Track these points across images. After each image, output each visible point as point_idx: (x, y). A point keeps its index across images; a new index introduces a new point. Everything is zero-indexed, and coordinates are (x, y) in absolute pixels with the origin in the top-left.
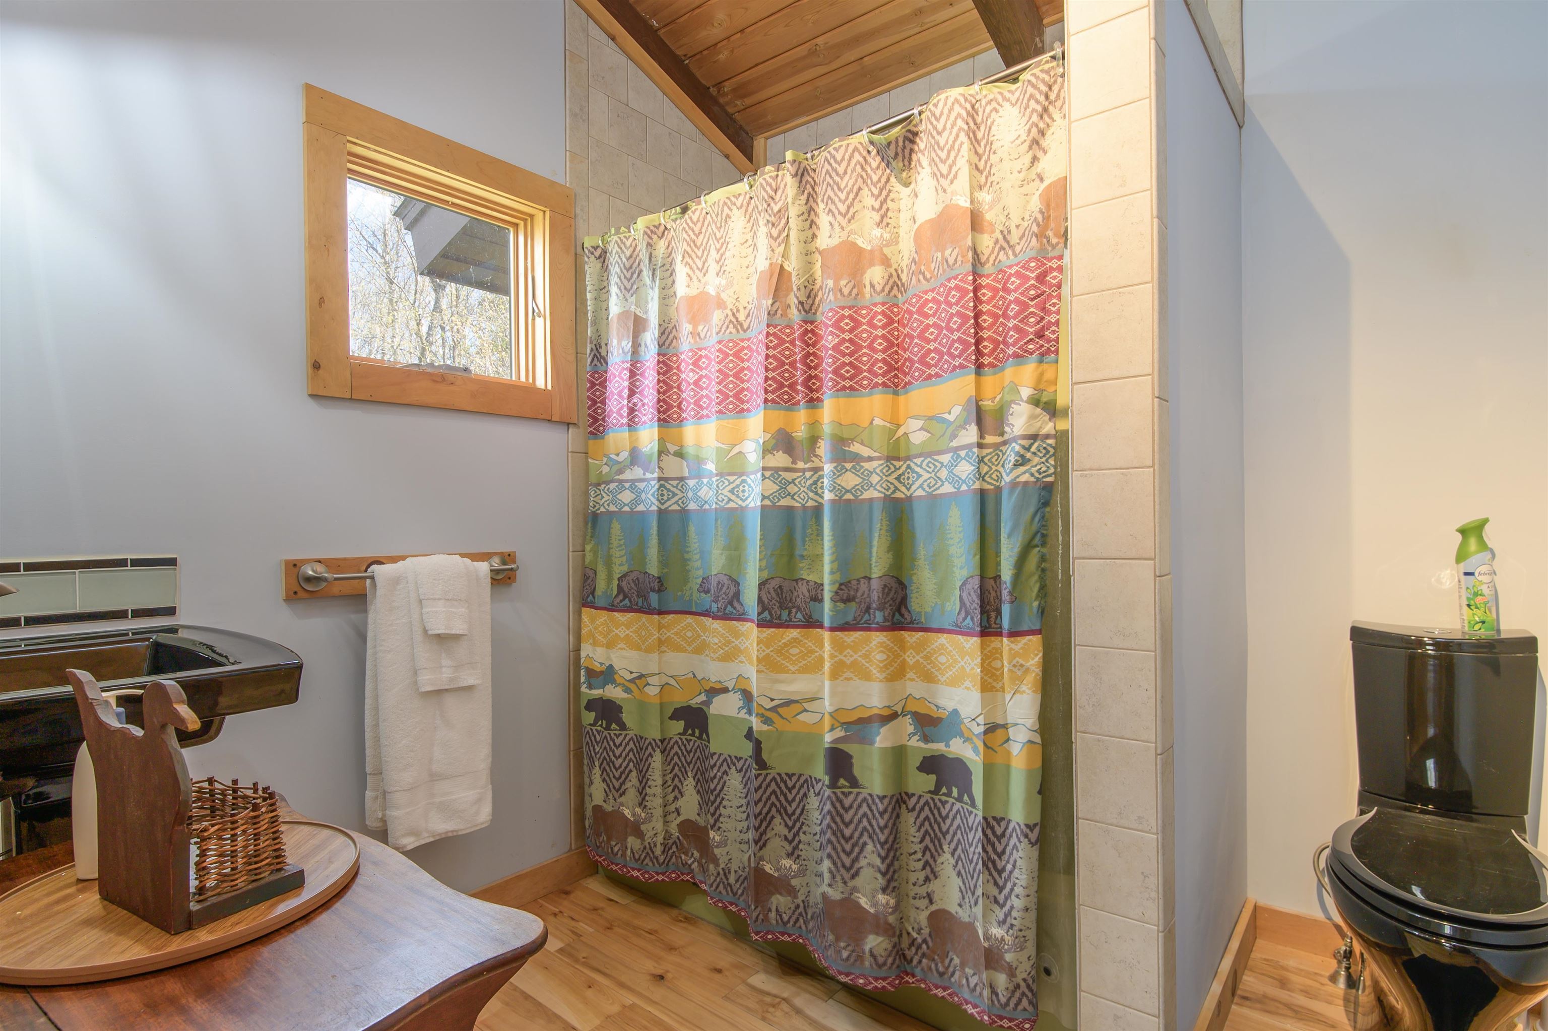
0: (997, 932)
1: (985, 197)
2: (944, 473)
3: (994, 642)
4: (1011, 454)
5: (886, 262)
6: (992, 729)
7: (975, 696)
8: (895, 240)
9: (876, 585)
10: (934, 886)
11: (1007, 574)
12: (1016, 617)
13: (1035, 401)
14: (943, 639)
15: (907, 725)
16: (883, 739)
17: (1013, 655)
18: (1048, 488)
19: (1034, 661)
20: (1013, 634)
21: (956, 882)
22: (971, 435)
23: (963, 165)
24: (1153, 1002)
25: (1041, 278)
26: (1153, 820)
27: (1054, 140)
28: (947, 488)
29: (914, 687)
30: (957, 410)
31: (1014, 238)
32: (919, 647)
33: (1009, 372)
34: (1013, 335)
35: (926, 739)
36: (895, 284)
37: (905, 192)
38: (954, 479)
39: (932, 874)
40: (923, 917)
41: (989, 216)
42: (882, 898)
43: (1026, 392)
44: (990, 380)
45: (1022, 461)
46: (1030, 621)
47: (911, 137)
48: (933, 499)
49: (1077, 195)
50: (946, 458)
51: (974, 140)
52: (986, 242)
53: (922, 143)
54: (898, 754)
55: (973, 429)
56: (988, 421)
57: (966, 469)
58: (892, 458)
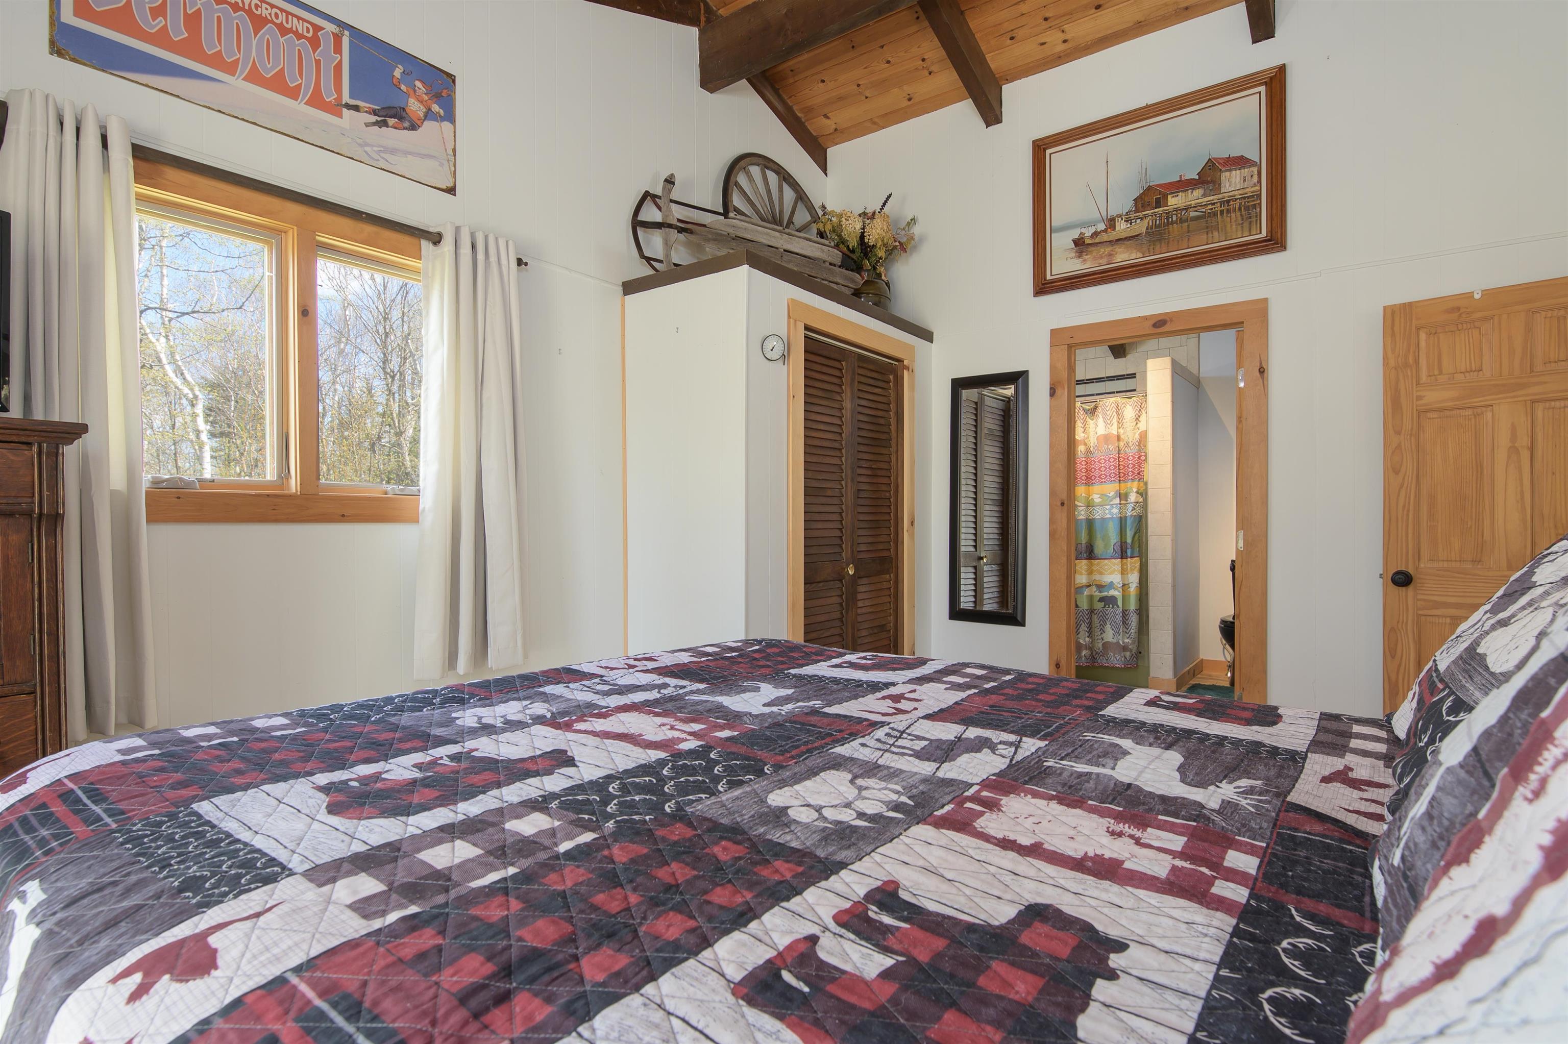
0: (1127, 641)
1: (1121, 431)
2: (1107, 512)
3: (1125, 561)
4: (1130, 507)
5: (1085, 444)
6: (1124, 585)
7: (1119, 576)
8: (1088, 437)
9: (1084, 546)
10: (1104, 635)
11: (1129, 540)
12: (1132, 552)
13: (1137, 492)
14: (1106, 561)
15: (1094, 588)
16: (1086, 592)
17: (1131, 563)
18: (1141, 517)
19: (1138, 564)
20: (1131, 557)
21: (1111, 632)
22: (1117, 501)
23: (1115, 421)
24: (1171, 651)
25: (1139, 458)
26: (1170, 604)
27: (1143, 418)
28: (1108, 516)
29: (1096, 577)
30: (1112, 493)
31: (1130, 444)
32: (1098, 565)
33: (1129, 484)
34: (1130, 474)
35: (1100, 592)
36: (1088, 451)
37: (1092, 422)
38: (1110, 513)
39: (1103, 631)
40: (1100, 645)
41: (1122, 437)
42: (1087, 639)
43: (1135, 490)
44: (1122, 485)
45: (1134, 509)
46: (1136, 554)
47: (1096, 408)
48: (1103, 520)
49: (1150, 436)
50: (1108, 507)
51: (1118, 414)
52: (1122, 444)
53: (1099, 410)
54: (1091, 597)
55: (1118, 499)
56: (1122, 497)
57: (1115, 511)
58: (1088, 506)
